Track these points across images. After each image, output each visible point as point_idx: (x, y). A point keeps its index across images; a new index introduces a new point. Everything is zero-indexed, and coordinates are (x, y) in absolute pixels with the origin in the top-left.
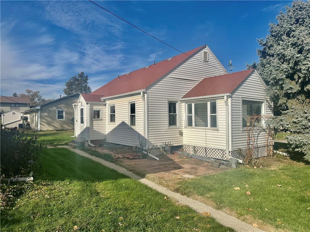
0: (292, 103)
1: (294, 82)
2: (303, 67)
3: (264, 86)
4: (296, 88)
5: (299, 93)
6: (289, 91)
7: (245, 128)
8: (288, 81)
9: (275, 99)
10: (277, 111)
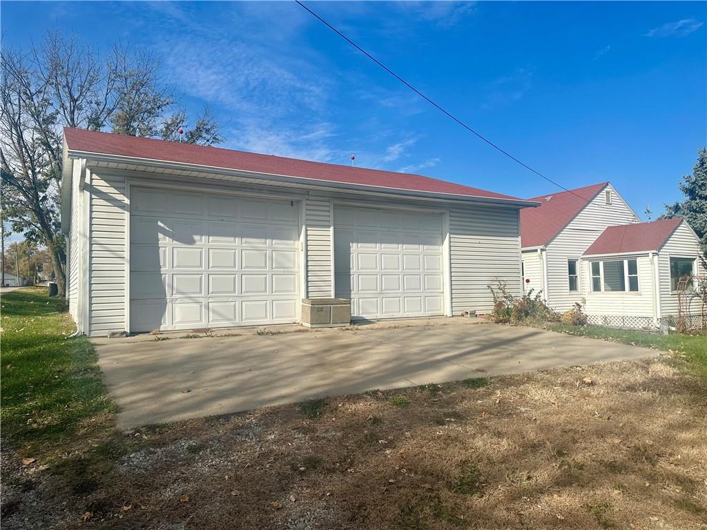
3: (695, 238)
7: (675, 292)
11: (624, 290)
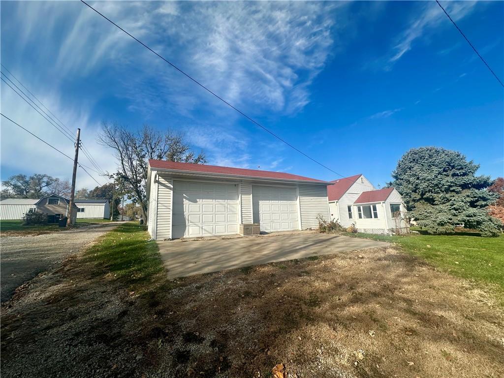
0: (416, 204)
1: (417, 194)
2: (421, 187)
3: (400, 196)
4: (419, 197)
5: (420, 199)
6: (415, 199)
7: (393, 218)
8: (413, 193)
9: (407, 202)
10: (409, 209)
11: (372, 218)
